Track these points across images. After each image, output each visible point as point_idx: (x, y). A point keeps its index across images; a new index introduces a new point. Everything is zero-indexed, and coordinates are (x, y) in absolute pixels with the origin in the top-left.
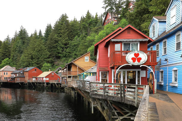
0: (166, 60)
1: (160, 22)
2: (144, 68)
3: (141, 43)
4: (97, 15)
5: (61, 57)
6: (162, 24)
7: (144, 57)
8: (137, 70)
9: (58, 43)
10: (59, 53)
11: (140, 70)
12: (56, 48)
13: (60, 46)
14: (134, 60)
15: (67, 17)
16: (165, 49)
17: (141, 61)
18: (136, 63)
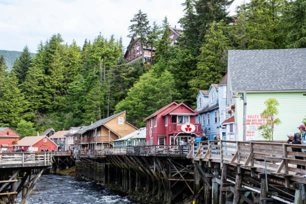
0: (209, 129)
1: (204, 97)
2: (193, 136)
3: (191, 116)
4: (112, 40)
5: (50, 111)
6: (206, 99)
7: (193, 127)
8: (188, 137)
9: (44, 85)
10: (45, 103)
11: (190, 136)
12: (41, 94)
13: (48, 92)
14: (187, 129)
15: (62, 41)
16: (209, 120)
17: (192, 130)
18: (188, 132)
